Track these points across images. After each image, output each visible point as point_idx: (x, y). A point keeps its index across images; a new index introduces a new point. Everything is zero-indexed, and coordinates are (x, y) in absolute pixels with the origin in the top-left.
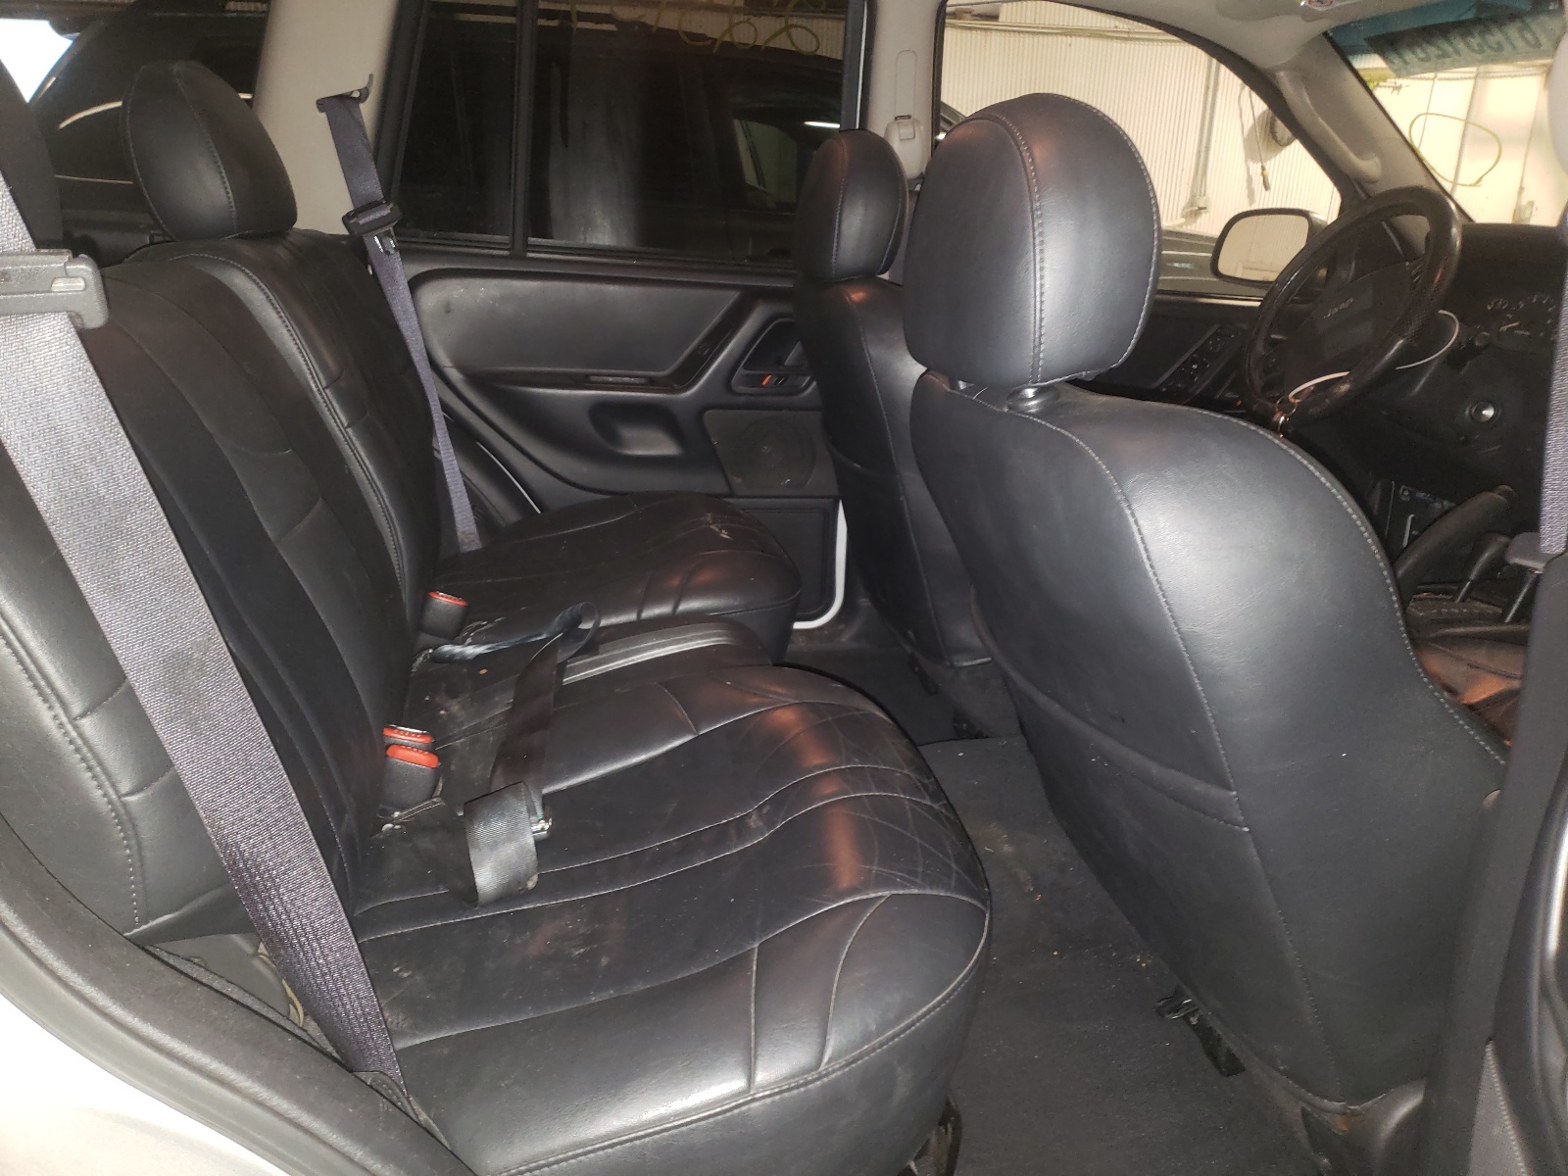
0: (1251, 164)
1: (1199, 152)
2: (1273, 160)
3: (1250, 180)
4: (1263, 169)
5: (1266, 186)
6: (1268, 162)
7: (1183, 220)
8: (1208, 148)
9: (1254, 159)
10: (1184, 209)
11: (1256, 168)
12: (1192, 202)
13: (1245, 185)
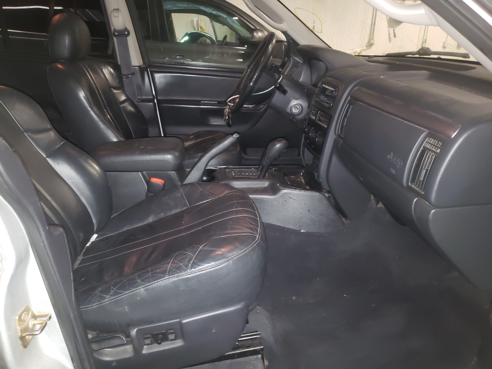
0: (390, 29)
1: (372, 25)
2: (398, 28)
3: (389, 34)
4: (394, 30)
5: (395, 36)
6: (396, 28)
7: (366, 48)
8: (375, 23)
9: (391, 27)
10: (366, 44)
11: (391, 30)
12: (369, 42)
13: (388, 36)
